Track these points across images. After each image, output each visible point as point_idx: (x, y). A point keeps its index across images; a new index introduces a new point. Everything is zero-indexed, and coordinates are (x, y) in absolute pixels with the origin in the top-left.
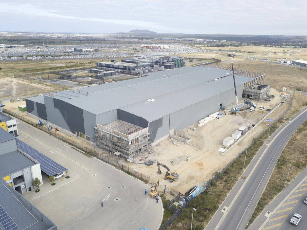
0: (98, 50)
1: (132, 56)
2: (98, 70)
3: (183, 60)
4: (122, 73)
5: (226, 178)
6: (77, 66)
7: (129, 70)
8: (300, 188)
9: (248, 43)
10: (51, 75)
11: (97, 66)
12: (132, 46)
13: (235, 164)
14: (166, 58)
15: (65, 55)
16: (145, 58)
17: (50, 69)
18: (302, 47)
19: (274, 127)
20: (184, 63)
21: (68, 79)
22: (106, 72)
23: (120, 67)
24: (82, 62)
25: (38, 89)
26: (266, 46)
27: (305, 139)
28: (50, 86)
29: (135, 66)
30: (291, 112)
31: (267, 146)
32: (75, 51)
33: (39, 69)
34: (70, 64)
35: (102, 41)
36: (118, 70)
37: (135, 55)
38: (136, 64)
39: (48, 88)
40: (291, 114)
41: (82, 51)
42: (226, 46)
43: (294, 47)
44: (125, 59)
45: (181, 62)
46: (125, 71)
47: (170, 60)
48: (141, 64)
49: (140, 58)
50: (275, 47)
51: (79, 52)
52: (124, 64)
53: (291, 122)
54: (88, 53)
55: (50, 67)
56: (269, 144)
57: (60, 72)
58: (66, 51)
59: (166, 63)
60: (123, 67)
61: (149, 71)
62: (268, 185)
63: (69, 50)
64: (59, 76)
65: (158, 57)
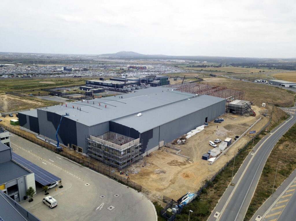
0: (87, 69)
1: (119, 75)
2: (87, 87)
3: (167, 79)
4: (110, 90)
5: (216, 186)
6: (66, 84)
7: (117, 87)
8: (286, 193)
9: (227, 64)
10: (41, 92)
11: (87, 83)
12: (119, 66)
13: (223, 172)
14: (152, 77)
15: (55, 73)
16: (132, 77)
17: (41, 86)
18: (276, 68)
19: (257, 139)
20: (169, 81)
21: (58, 95)
22: (95, 89)
23: (108, 85)
24: (72, 80)
25: (29, 104)
26: (243, 67)
27: (287, 149)
28: (41, 101)
29: (123, 84)
30: (272, 125)
31: (252, 155)
32: (64, 70)
33: (30, 87)
34: (60, 82)
35: (90, 61)
36: (107, 87)
37: (122, 75)
38: (124, 82)
39: (39, 104)
40: (272, 126)
41: (72, 70)
42: (207, 67)
43: (269, 68)
44: (114, 78)
45: (166, 81)
46: (113, 88)
47: (155, 79)
48: (129, 82)
49: (127, 77)
50: (252, 68)
51: (68, 71)
52: (112, 82)
53: (272, 134)
54: (77, 72)
55: (40, 85)
56: (254, 154)
57: (50, 89)
58: (55, 71)
59: (152, 81)
60: (111, 85)
61: (136, 89)
62: (256, 192)
63: (58, 69)
64: (49, 93)
65: (144, 76)
